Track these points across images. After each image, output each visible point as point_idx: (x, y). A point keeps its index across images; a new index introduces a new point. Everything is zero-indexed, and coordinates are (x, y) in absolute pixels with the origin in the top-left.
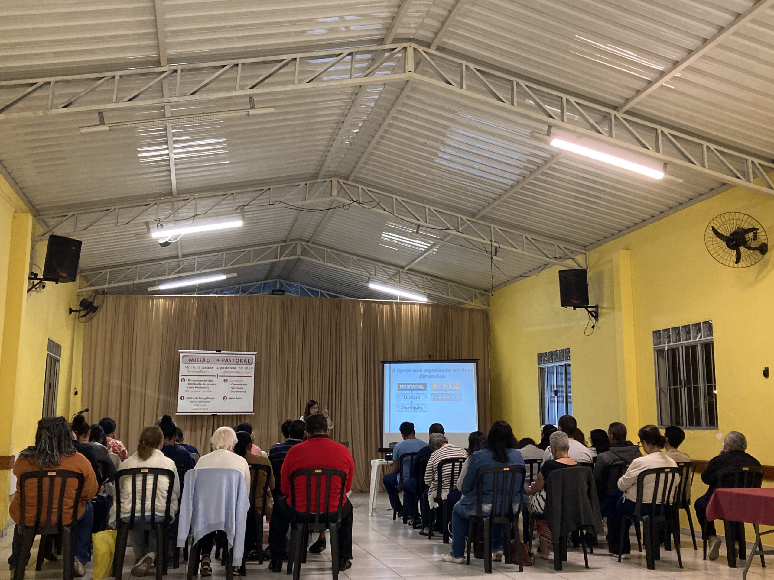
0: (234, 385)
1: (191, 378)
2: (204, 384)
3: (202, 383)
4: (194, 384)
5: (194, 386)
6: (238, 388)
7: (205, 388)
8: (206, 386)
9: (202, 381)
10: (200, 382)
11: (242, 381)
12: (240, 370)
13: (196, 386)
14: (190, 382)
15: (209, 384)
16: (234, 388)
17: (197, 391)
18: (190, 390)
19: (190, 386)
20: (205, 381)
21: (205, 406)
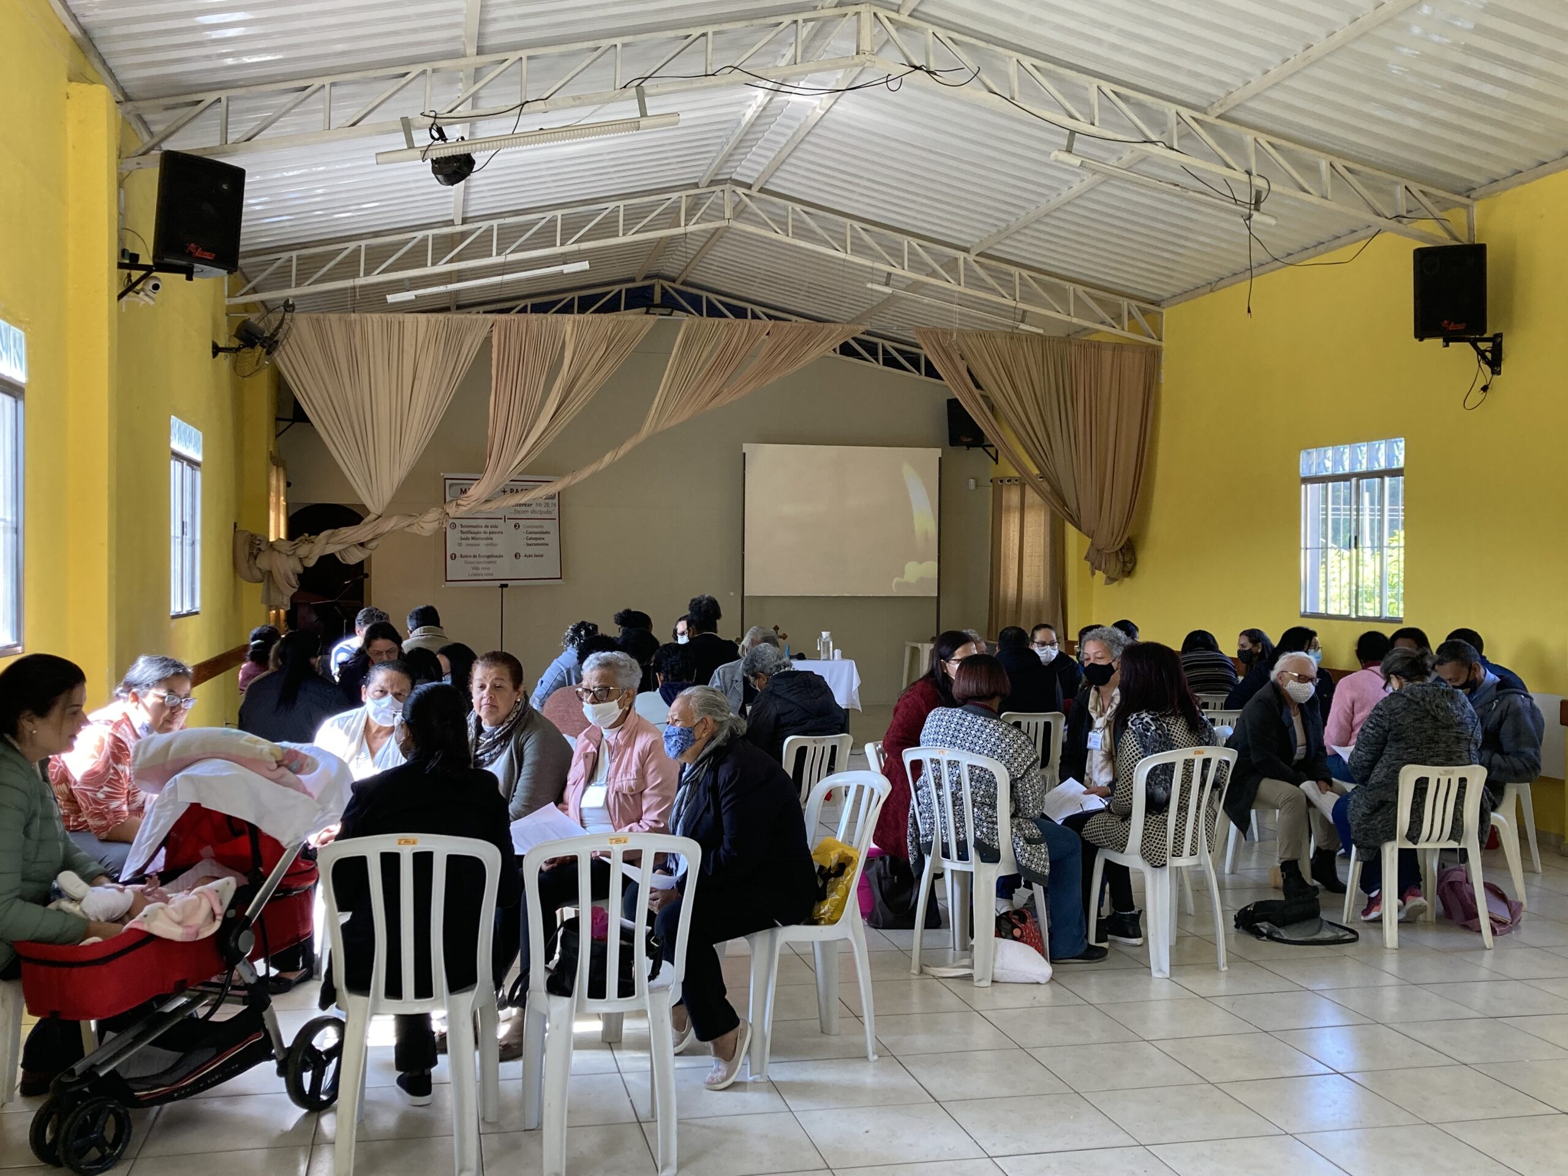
0: (530, 533)
1: (465, 522)
2: (485, 533)
3: (482, 530)
4: (469, 532)
5: (470, 536)
6: (536, 539)
7: (487, 539)
8: (488, 535)
9: (481, 527)
10: (480, 530)
11: (541, 527)
12: (538, 508)
13: (473, 535)
14: (465, 530)
15: (492, 533)
16: (530, 539)
17: (475, 545)
18: (464, 542)
19: (464, 536)
20: (487, 527)
21: (489, 569)
